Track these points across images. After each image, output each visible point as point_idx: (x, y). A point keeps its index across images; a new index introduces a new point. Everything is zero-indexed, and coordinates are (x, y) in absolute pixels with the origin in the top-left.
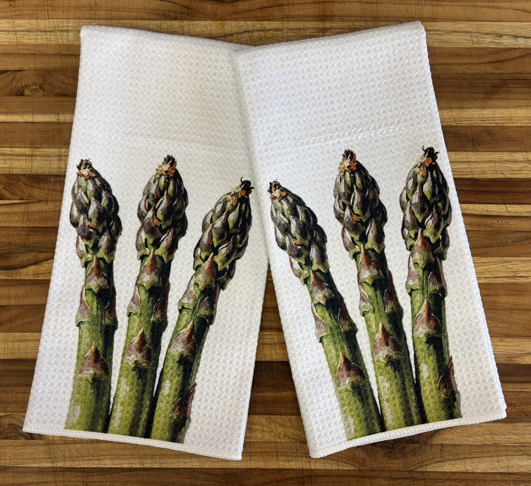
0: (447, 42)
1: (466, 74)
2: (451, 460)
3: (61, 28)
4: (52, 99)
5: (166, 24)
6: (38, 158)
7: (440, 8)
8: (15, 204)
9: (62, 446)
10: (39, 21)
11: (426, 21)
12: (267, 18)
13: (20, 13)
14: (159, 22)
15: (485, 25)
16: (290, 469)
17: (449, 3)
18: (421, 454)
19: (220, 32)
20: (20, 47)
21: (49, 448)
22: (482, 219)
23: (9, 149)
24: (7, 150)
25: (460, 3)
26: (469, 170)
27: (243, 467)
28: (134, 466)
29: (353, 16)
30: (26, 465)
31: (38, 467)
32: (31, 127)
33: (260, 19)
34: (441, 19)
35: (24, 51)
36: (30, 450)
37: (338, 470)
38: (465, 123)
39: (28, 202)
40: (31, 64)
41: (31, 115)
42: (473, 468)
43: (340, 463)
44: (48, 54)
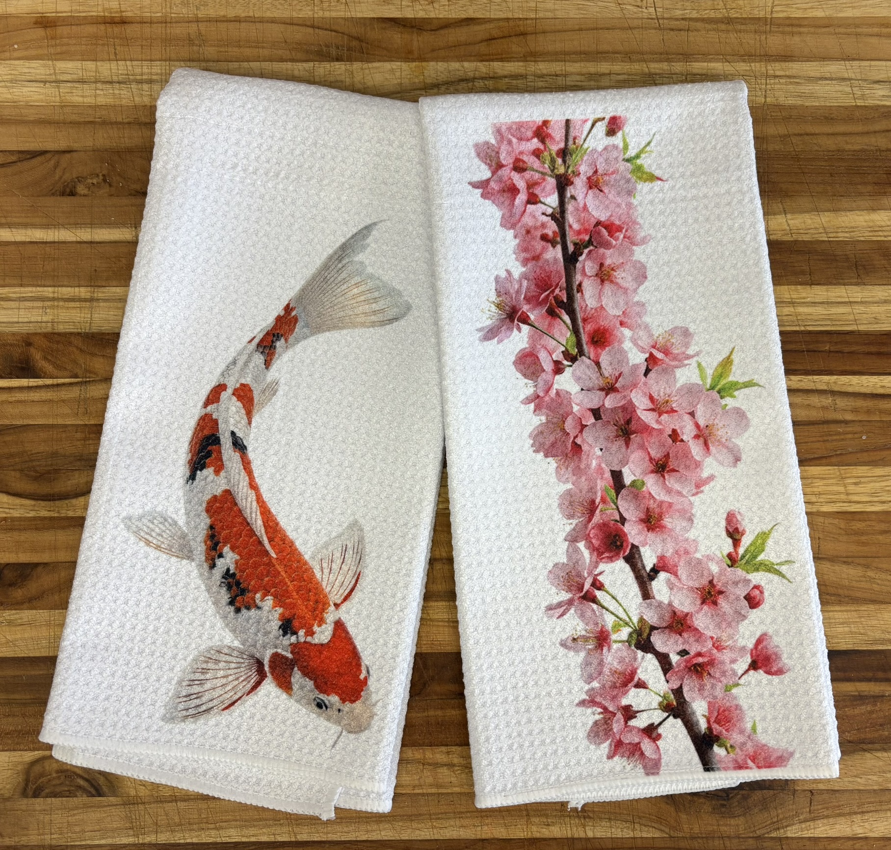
0: (810, 96)
1: (844, 150)
2: (827, 817)
3: (138, 77)
4: (125, 201)
5: (323, 68)
6: (102, 304)
7: (797, 39)
8: (64, 384)
9: (152, 805)
10: (99, 63)
11: (773, 61)
12: (499, 57)
13: (64, 48)
14: (311, 64)
15: (875, 66)
16: (550, 839)
17: (812, 30)
18: (776, 808)
19: (417, 80)
20: (66, 110)
21: (130, 812)
22: (876, 402)
23: (50, 289)
24: (48, 291)
25: (831, 30)
26: (851, 317)
27: (468, 837)
28: (280, 839)
29: (647, 53)
30: (89, 842)
31: (110, 845)
32: (89, 250)
33: (487, 58)
34: (799, 57)
35: (74, 118)
36: (94, 815)
37: (634, 838)
38: (842, 236)
39: (86, 382)
40: (86, 140)
41: (89, 230)
42: (866, 831)
43: (637, 826)
44: (116, 123)
